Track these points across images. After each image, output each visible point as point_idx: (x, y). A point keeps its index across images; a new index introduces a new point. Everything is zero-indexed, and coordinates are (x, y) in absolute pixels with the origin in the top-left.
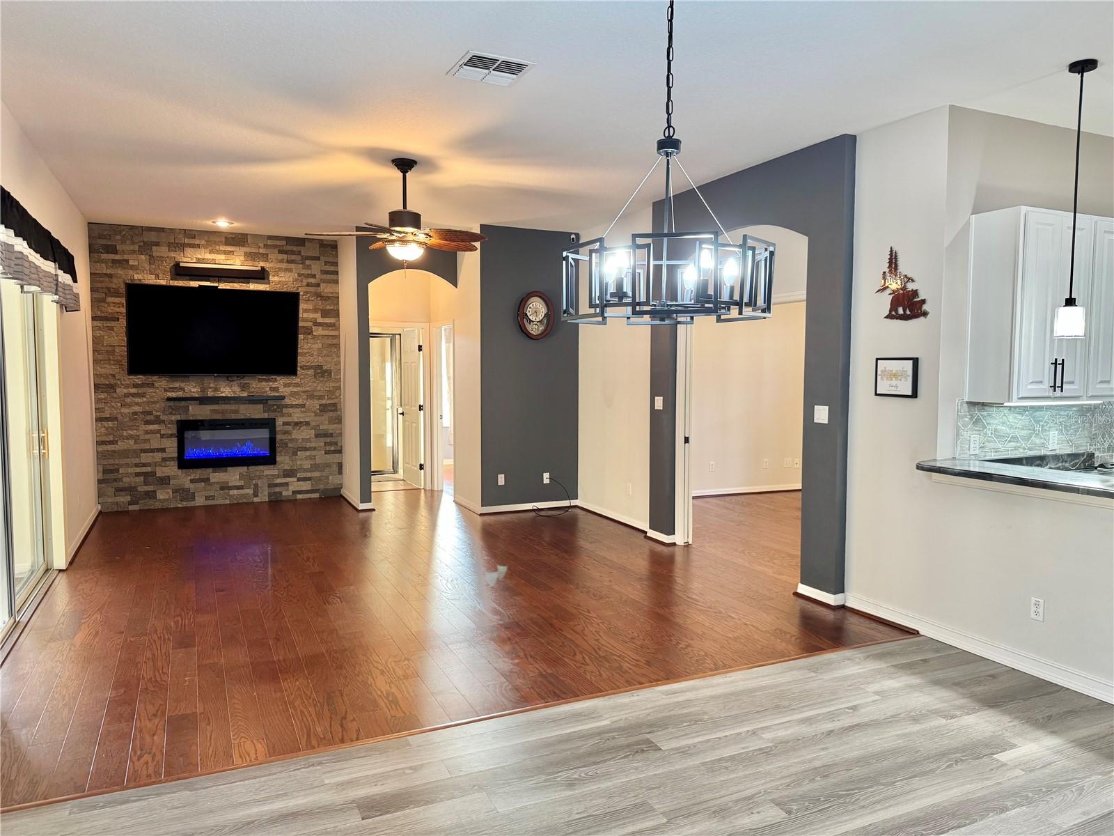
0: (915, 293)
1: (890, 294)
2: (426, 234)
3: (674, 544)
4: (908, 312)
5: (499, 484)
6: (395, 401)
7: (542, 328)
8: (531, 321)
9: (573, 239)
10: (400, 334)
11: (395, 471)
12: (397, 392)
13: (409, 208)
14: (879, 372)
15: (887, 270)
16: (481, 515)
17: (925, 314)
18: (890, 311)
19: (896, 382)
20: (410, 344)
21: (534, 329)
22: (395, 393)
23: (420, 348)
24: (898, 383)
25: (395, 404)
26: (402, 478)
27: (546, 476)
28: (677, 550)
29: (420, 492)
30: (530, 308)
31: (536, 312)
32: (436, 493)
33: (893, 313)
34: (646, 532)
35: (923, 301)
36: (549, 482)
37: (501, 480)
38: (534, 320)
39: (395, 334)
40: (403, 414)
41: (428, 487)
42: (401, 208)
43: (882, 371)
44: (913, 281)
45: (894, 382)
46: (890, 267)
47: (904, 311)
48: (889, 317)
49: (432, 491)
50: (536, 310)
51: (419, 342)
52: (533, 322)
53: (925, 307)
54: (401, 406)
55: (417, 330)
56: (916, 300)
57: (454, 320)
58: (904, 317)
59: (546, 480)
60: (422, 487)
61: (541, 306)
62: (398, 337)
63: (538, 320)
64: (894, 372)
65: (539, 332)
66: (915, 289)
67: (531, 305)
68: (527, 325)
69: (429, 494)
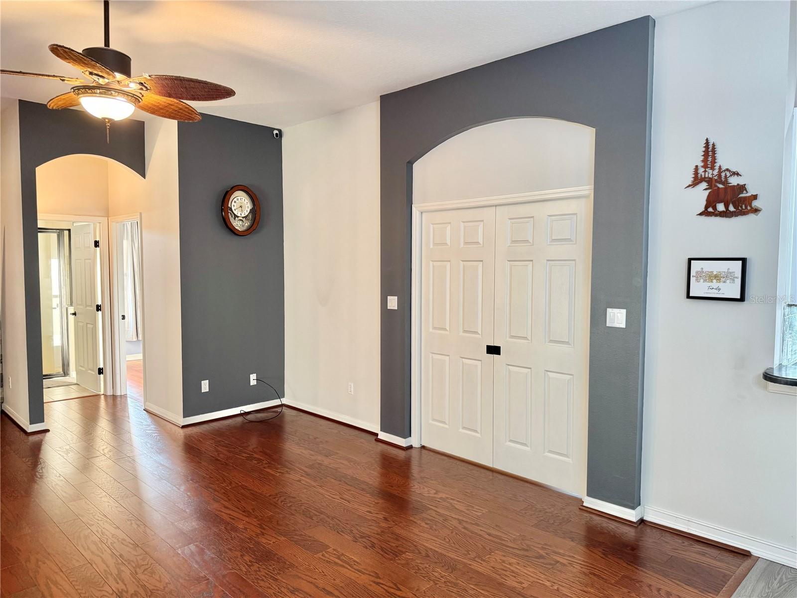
0: (742, 188)
1: (706, 189)
2: (141, 84)
3: (411, 447)
4: (731, 208)
5: (203, 391)
6: (64, 300)
7: (247, 224)
8: (236, 216)
9: (277, 134)
10: (69, 230)
11: (65, 373)
12: (65, 292)
13: (113, 46)
14: (693, 273)
15: (700, 164)
16: (183, 427)
17: (756, 211)
18: (706, 207)
19: (718, 284)
20: (82, 241)
21: (239, 225)
22: (64, 292)
23: (97, 244)
24: (721, 285)
25: (64, 304)
26: (75, 382)
27: (253, 377)
28: (414, 453)
29: (100, 398)
30: (235, 202)
31: (241, 207)
32: (119, 399)
33: (710, 210)
34: (377, 435)
35: (755, 197)
36: (256, 383)
37: (205, 386)
38: (239, 215)
39: (63, 230)
40: (75, 314)
41: (110, 393)
42: (101, 45)
43: (697, 272)
44: (738, 174)
45: (715, 284)
46: (705, 161)
47: (727, 206)
48: (706, 213)
49: (114, 397)
50: (241, 204)
51: (95, 236)
52: (238, 217)
53: (755, 204)
54: (71, 305)
55: (92, 226)
56: (741, 195)
57: (141, 214)
58: (725, 214)
59: (253, 382)
60: (102, 392)
61: (246, 201)
62: (66, 233)
63: (243, 215)
64: (715, 273)
65: (244, 228)
66: (742, 183)
67: (235, 200)
68: (232, 220)
69: (110, 401)
